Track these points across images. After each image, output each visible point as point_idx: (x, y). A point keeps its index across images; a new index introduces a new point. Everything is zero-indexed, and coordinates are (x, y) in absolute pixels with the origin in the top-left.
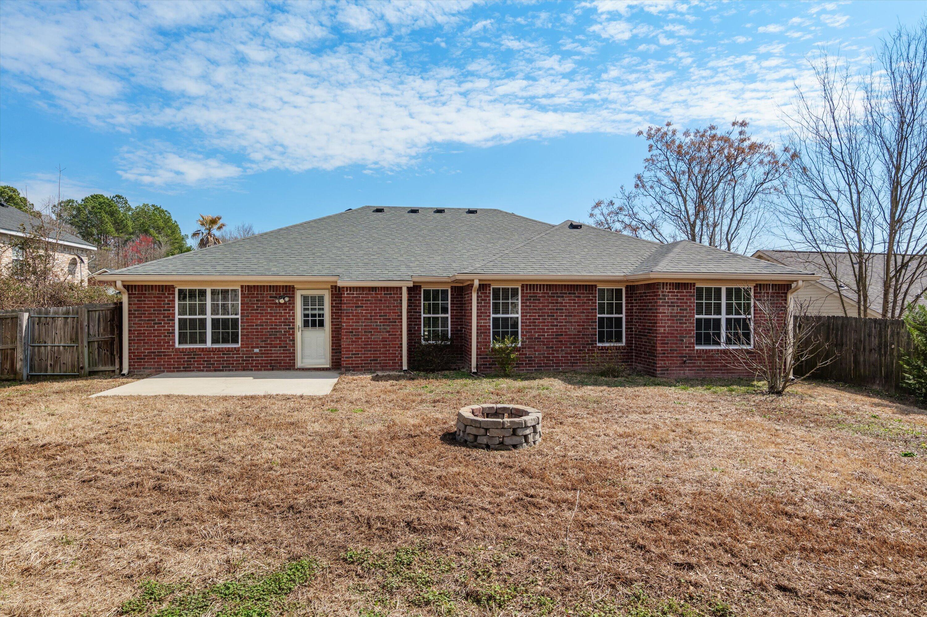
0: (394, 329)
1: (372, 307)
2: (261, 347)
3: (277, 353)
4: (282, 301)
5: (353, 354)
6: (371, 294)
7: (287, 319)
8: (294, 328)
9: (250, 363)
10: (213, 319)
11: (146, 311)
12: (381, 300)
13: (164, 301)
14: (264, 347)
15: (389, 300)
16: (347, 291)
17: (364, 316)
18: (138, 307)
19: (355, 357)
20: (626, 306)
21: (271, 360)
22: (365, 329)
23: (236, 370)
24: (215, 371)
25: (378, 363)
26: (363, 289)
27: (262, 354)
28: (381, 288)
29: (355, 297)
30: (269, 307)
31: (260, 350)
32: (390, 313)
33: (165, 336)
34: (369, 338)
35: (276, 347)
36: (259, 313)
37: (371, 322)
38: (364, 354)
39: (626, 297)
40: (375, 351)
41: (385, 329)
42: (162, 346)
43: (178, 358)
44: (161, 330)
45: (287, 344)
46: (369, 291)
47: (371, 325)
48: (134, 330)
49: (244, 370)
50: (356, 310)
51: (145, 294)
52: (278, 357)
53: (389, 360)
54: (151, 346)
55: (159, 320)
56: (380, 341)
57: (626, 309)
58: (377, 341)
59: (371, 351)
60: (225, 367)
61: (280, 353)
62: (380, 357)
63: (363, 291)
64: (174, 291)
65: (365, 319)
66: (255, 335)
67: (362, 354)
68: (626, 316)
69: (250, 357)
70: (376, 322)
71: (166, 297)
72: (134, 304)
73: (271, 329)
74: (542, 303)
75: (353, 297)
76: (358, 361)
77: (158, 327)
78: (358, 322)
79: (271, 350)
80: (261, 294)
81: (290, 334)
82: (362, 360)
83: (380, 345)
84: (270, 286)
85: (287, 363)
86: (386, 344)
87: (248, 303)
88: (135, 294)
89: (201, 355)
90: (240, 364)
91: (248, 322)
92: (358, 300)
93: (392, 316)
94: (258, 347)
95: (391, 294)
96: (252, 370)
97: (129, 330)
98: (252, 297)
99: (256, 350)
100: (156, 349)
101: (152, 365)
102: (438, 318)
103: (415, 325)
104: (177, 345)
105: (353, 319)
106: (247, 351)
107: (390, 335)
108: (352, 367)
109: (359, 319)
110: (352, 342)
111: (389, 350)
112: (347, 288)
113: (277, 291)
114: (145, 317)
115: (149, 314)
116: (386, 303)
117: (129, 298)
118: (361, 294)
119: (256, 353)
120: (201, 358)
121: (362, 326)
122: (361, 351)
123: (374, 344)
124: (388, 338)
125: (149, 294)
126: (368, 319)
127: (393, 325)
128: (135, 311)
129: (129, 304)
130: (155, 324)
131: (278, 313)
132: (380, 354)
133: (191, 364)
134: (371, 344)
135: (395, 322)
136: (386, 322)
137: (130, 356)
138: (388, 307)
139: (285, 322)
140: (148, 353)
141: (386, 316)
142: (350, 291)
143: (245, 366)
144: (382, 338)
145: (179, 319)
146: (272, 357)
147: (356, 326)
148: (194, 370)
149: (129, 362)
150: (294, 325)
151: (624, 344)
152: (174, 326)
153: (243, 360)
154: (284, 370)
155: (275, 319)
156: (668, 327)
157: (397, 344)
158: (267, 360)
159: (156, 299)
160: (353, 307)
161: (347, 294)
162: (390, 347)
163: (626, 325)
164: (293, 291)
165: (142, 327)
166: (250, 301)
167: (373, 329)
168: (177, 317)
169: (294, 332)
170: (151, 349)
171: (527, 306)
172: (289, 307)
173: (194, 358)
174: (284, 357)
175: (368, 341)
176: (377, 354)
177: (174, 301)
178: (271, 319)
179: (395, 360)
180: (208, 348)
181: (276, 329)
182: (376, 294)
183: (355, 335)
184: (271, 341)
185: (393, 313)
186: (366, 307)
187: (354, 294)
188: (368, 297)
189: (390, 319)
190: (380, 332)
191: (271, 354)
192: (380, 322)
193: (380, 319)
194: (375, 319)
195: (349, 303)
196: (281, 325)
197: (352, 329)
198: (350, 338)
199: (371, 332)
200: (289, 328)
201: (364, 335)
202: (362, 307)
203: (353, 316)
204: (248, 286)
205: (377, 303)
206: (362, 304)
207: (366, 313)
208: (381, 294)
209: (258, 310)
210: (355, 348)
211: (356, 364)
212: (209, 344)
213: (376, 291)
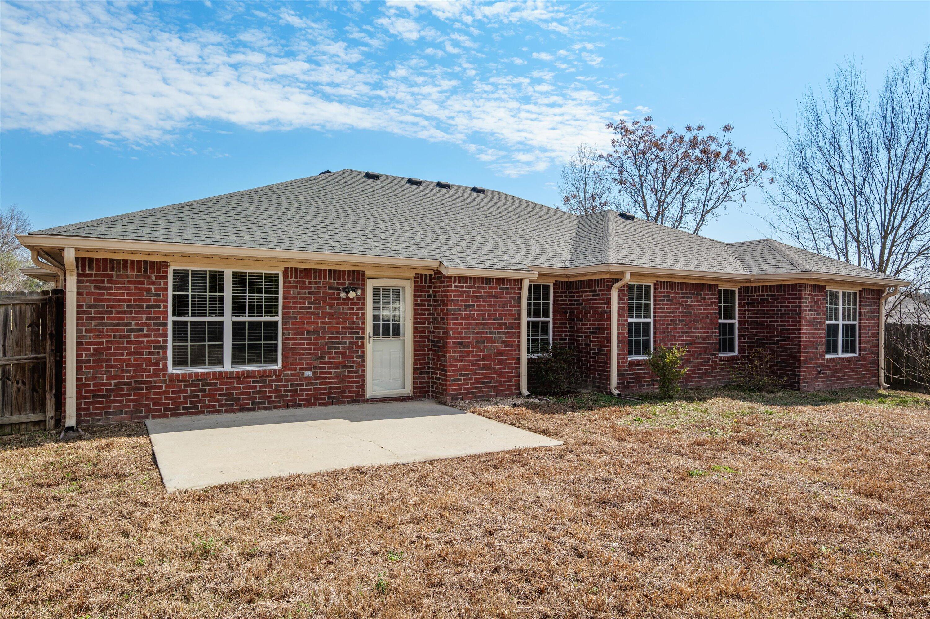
0: (510, 337)
1: (484, 306)
2: (315, 368)
3: (338, 377)
4: (352, 295)
5: (461, 375)
6: (483, 288)
7: (354, 323)
8: (363, 338)
9: (298, 395)
10: (234, 323)
11: (113, 306)
12: (496, 297)
13: (150, 289)
14: (320, 368)
15: (505, 297)
16: (455, 282)
17: (475, 319)
19: (464, 380)
20: (739, 310)
21: (330, 388)
22: (477, 338)
23: (275, 408)
24: (241, 410)
25: (492, 387)
26: (474, 279)
27: (316, 379)
28: (496, 279)
29: (465, 292)
30: (328, 304)
31: (314, 373)
32: (506, 315)
33: (150, 353)
34: (481, 351)
35: (338, 368)
36: (312, 313)
37: (484, 328)
38: (476, 374)
39: (739, 300)
40: (489, 369)
41: (500, 337)
42: (144, 371)
43: (173, 392)
44: (142, 342)
45: (353, 362)
46: (482, 283)
47: (483, 333)
48: (88, 343)
49: (288, 406)
50: (465, 310)
51: (112, 276)
52: (340, 382)
53: (505, 381)
54: (123, 371)
55: (137, 324)
56: (495, 355)
57: (739, 314)
58: (491, 356)
59: (483, 369)
60: (258, 403)
61: (344, 377)
62: (493, 378)
63: (475, 283)
64: (166, 272)
65: (477, 324)
66: (306, 349)
67: (473, 374)
68: (739, 321)
69: (297, 385)
70: (490, 328)
71: (153, 283)
72: (89, 294)
73: (330, 338)
75: (462, 292)
76: (467, 384)
77: (135, 336)
78: (469, 328)
79: (330, 373)
80: (316, 283)
81: (357, 347)
82: (472, 384)
83: (494, 360)
84: (330, 270)
85: (355, 392)
86: (502, 360)
87: (295, 297)
88: (90, 275)
89: (215, 384)
90: (281, 396)
91: (296, 329)
92: (469, 296)
93: (510, 319)
94: (310, 369)
95: (507, 288)
96: (300, 406)
97: (78, 344)
98: (302, 288)
99: (308, 374)
100: (132, 377)
101: (124, 407)
102: (538, 323)
104: (170, 369)
105: (461, 324)
106: (293, 375)
107: (506, 346)
108: (460, 394)
109: (470, 324)
110: (461, 357)
112: (455, 277)
113: (339, 279)
114: (109, 318)
115: (118, 313)
116: (501, 302)
117: (78, 281)
118: (471, 287)
119: (307, 379)
120: (217, 390)
121: (473, 333)
122: (472, 370)
123: (488, 360)
124: (504, 351)
125: (118, 276)
126: (481, 324)
127: (509, 333)
128: (90, 306)
129: (78, 294)
130: (131, 331)
131: (341, 314)
132: (494, 373)
133: (199, 402)
134: (483, 360)
135: (512, 328)
136: (501, 328)
137: (78, 392)
138: (504, 306)
139: (351, 328)
140: (116, 384)
141: (501, 319)
142: (459, 282)
143: (290, 401)
144: (498, 351)
145: (175, 323)
146: (331, 383)
147: (466, 333)
148: (203, 412)
149: (78, 404)
150: (363, 333)
151: (736, 354)
152: (166, 336)
153: (286, 391)
154: (349, 402)
155: (337, 324)
156: (809, 333)
157: (514, 359)
158: (324, 389)
159: (132, 286)
160: (462, 305)
161: (455, 286)
162: (505, 364)
163: (739, 332)
164: (363, 280)
165: (104, 337)
166: (299, 293)
167: (486, 337)
168: (171, 319)
169: (363, 343)
170: (122, 378)
171: (659, 308)
173: (205, 390)
174: (349, 382)
175: (480, 356)
176: (490, 374)
177: (166, 289)
178: (330, 323)
179: (511, 381)
180: (226, 373)
181: (339, 338)
182: (490, 288)
183: (464, 347)
184: (330, 358)
185: (510, 315)
186: (478, 306)
187: (463, 287)
188: (480, 292)
189: (506, 324)
190: (494, 342)
191: (332, 378)
192: (495, 328)
193: (495, 324)
194: (488, 324)
195: (457, 300)
196: (346, 333)
197: (461, 338)
198: (459, 352)
199: (484, 342)
200: (357, 338)
201: (475, 347)
202: (473, 306)
203: (462, 319)
204: (296, 269)
205: (491, 301)
206: (473, 301)
207: (477, 315)
208: (496, 288)
209: (310, 308)
210: (465, 366)
211: (465, 389)
212: (228, 366)
213: (490, 284)
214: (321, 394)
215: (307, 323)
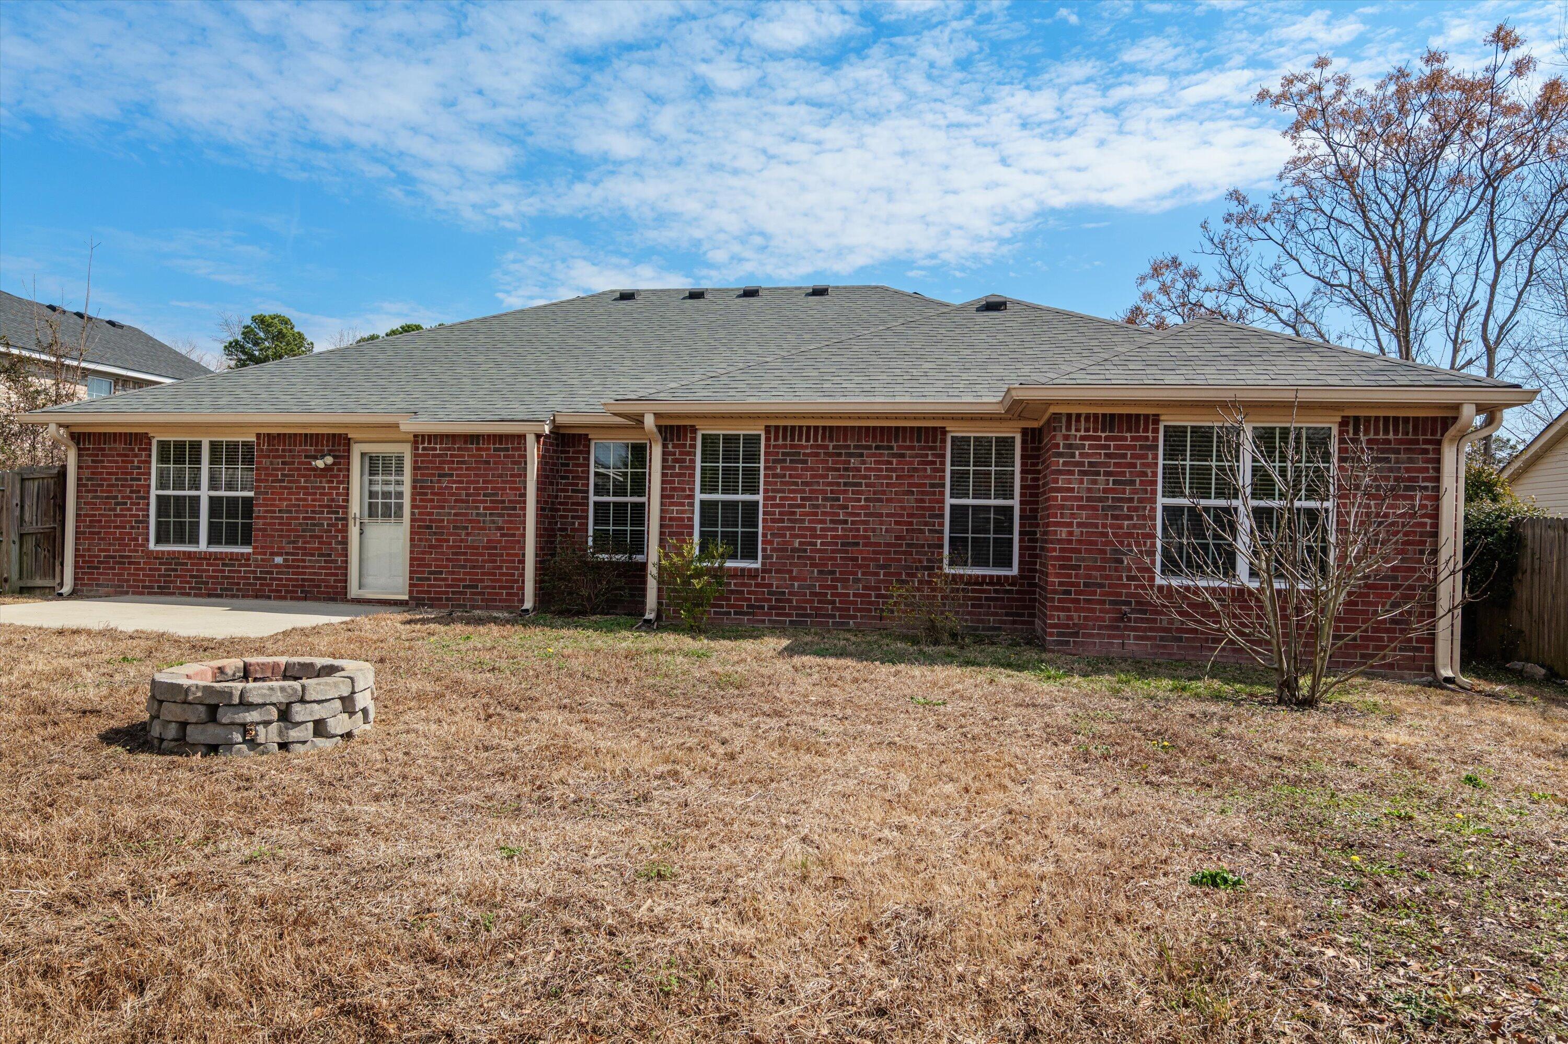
0: (511, 522)
1: (469, 476)
2: (287, 554)
3: (313, 567)
4: (320, 464)
5: (430, 573)
6: (467, 449)
7: (333, 500)
8: (346, 519)
9: (268, 585)
10: (211, 498)
11: (105, 480)
12: (488, 463)
13: (133, 462)
14: (292, 554)
15: (503, 463)
16: (423, 443)
17: (453, 495)
18: (93, 473)
19: (435, 579)
20: (1022, 479)
21: (303, 580)
22: (455, 521)
23: (243, 596)
24: (209, 596)
25: (479, 593)
26: (453, 437)
27: (288, 567)
28: (489, 436)
29: (439, 455)
30: (304, 476)
31: (285, 560)
32: (504, 489)
33: (132, 527)
34: (461, 540)
35: (313, 555)
36: (285, 488)
37: (467, 508)
38: (453, 573)
39: (1023, 457)
40: (474, 567)
41: (493, 522)
42: (127, 545)
43: (150, 569)
44: (125, 516)
45: (331, 549)
46: (466, 443)
47: (466, 514)
48: (86, 515)
49: (257, 597)
50: (439, 482)
51: (104, 449)
52: (315, 574)
53: (501, 588)
54: (110, 544)
55: (123, 497)
56: (484, 548)
57: (1022, 487)
58: (477, 548)
59: (464, 567)
60: (226, 590)
61: (320, 568)
62: (482, 581)
63: (454, 443)
64: (150, 444)
65: (456, 501)
66: (277, 530)
67: (448, 573)
68: (1022, 503)
69: (267, 573)
70: (478, 508)
71: (136, 455)
72: (88, 467)
73: (304, 518)
74: (812, 469)
75: (434, 456)
76: (440, 586)
77: (121, 510)
78: (443, 507)
79: (304, 561)
80: (290, 451)
81: (338, 531)
82: (448, 586)
83: (483, 555)
84: (306, 435)
85: (332, 587)
86: (496, 555)
87: (267, 469)
88: (88, 449)
89: (186, 564)
90: (250, 584)
91: (267, 505)
92: (444, 462)
93: (510, 495)
94: (280, 554)
95: (507, 449)
96: (269, 598)
97: (78, 515)
98: (275, 457)
99: (279, 560)
100: (117, 551)
101: (110, 580)
102: (607, 504)
103: (573, 517)
104: (152, 546)
105: (432, 500)
106: (262, 560)
107: (503, 535)
108: (429, 599)
109: (445, 501)
110: (431, 547)
111: (500, 568)
112: (423, 436)
113: (317, 445)
114: (102, 491)
115: (108, 486)
116: (497, 469)
117: (79, 455)
118: (449, 449)
119: (277, 566)
120: (188, 570)
121: (449, 514)
122: (447, 567)
123: (472, 554)
124: (500, 542)
125: (110, 449)
126: (462, 501)
127: (509, 515)
128: (88, 479)
129: (79, 467)
130: (117, 504)
131: (318, 488)
132: (483, 574)
133: (171, 582)
134: (465, 554)
135: (515, 509)
136: (497, 508)
137: (76, 562)
138: (500, 476)
139: (330, 507)
140: (105, 557)
141: (497, 495)
142: (429, 443)
143: (259, 590)
144: (489, 541)
145: (158, 496)
146: (304, 573)
147: (439, 514)
148: (173, 594)
149: (76, 573)
150: (347, 513)
151: (1015, 571)
152: (148, 510)
153: (255, 578)
154: (325, 600)
155: (313, 500)
156: (1079, 525)
157: (517, 555)
158: (297, 580)
159: (120, 459)
160: (434, 475)
161: (424, 449)
162: (502, 561)
163: (1022, 525)
164: (348, 445)
165: (97, 509)
166: (272, 463)
167: (471, 521)
168: (154, 493)
169: (347, 525)
170: (109, 551)
171: (775, 476)
172: (337, 476)
173: (176, 570)
174: (326, 574)
175: (460, 547)
176: (477, 574)
177: (150, 462)
178: (305, 500)
179: (512, 588)
180: (200, 553)
181: (314, 518)
182: (478, 449)
183: (435, 533)
184: (304, 543)
185: (511, 489)
186: (457, 476)
187: (435, 449)
188: (463, 456)
189: (503, 502)
190: (484, 529)
191: (304, 567)
192: (485, 508)
193: (485, 502)
194: (474, 501)
195: (427, 468)
196: (322, 512)
197: (431, 520)
198: (426, 540)
199: (466, 528)
200: (336, 519)
201: (452, 534)
202: (452, 475)
203: (432, 494)
204: (269, 435)
205: (479, 469)
206: (449, 469)
207: (457, 488)
208: (489, 449)
209: (283, 481)
210: (436, 560)
211: (436, 592)
212: (203, 546)
213: (478, 443)
214: (293, 586)
215: (280, 499)
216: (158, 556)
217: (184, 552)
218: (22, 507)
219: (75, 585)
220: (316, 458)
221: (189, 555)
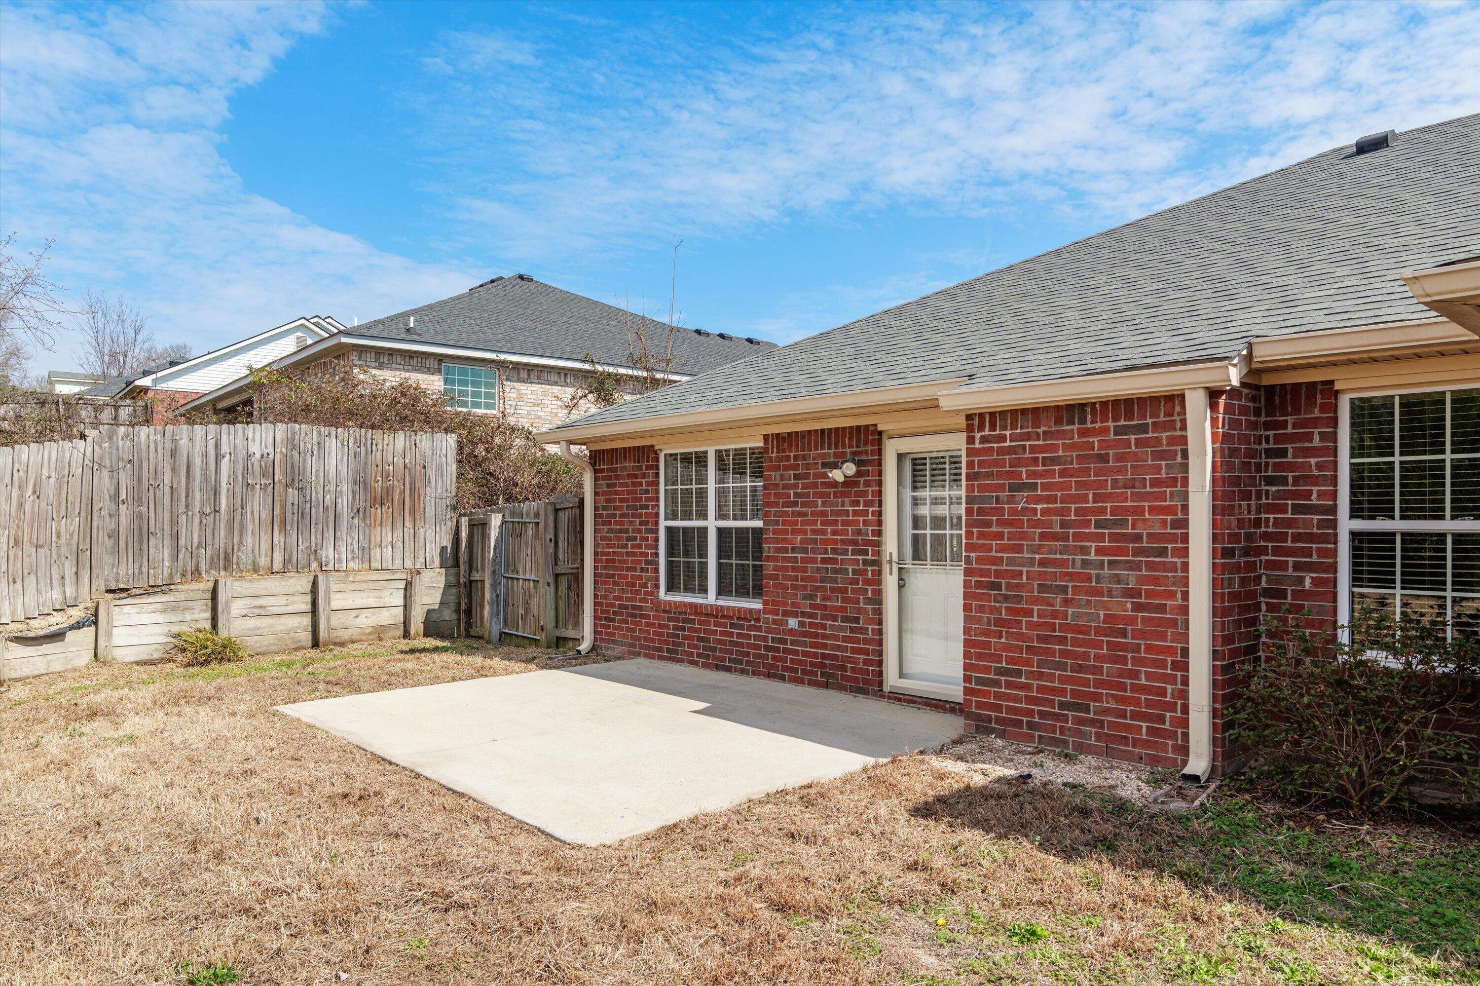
0: (1156, 580)
1: (1066, 486)
2: (803, 614)
3: (836, 637)
4: (837, 475)
5: (1000, 672)
6: (1062, 435)
7: (859, 532)
8: (878, 563)
9: (781, 660)
10: (719, 530)
11: (617, 508)
12: (1104, 458)
13: (641, 484)
14: (810, 615)
15: (1135, 457)
16: (981, 428)
17: (1036, 524)
18: (608, 501)
19: (1009, 685)
21: (824, 656)
22: (1043, 575)
23: (754, 674)
24: (717, 668)
25: (1092, 722)
26: (1034, 413)
27: (804, 634)
28: (1104, 404)
29: (1011, 450)
30: (821, 495)
31: (801, 624)
32: (1139, 511)
33: (642, 570)
34: (1055, 615)
35: (835, 619)
36: (799, 514)
37: (1065, 550)
38: (1041, 676)
40: (1080, 668)
41: (1118, 579)
42: (638, 592)
43: (659, 626)
44: (636, 554)
45: (859, 610)
46: (1059, 421)
47: (1063, 563)
48: (601, 553)
49: (769, 676)
50: (1011, 500)
51: (616, 469)
52: (838, 648)
53: (1135, 716)
54: (623, 591)
55: (633, 531)
56: (1099, 631)
58: (1086, 630)
59: (1062, 666)
60: (735, 661)
61: (845, 639)
62: (1097, 697)
63: (1036, 425)
64: (657, 460)
65: (1043, 536)
66: (790, 578)
67: (1032, 675)
69: (780, 641)
70: (1085, 550)
71: (644, 476)
72: (603, 493)
73: (824, 560)
75: (1001, 451)
76: (1016, 699)
77: (632, 547)
78: (1019, 549)
79: (823, 626)
80: (804, 458)
81: (867, 582)
82: (1030, 700)
83: (1097, 645)
84: (823, 431)
85: (862, 671)
86: (1124, 647)
87: (777, 486)
89: (695, 622)
90: (761, 656)
91: (777, 541)
92: (1019, 462)
93: (1150, 524)
94: (795, 615)
95: (1143, 429)
96: (783, 679)
97: (595, 554)
98: (785, 468)
99: (793, 623)
100: (630, 600)
101: (624, 636)
102: (1388, 537)
103: (1297, 567)
104: (662, 594)
105: (1000, 536)
106: (774, 622)
107: (1137, 607)
108: (998, 720)
109: (1023, 536)
110: (999, 622)
111: (1135, 675)
112: (981, 416)
113: (837, 446)
114: (615, 523)
115: (621, 515)
116: (1122, 470)
118: (1027, 437)
119: (791, 632)
120: (695, 630)
121: (1031, 561)
122: (1028, 663)
123: (1076, 642)
124: (1132, 620)
125: (621, 469)
126: (1055, 537)
127: (1150, 566)
128: (602, 508)
130: (629, 539)
131: (839, 513)
132: (1099, 684)
133: (679, 644)
134: (1062, 640)
135: (1163, 552)
136: (1123, 551)
137: (595, 611)
138: (1130, 484)
139: (855, 542)
140: (619, 606)
141: (1123, 523)
142: (993, 427)
143: (772, 666)
144: (1109, 618)
145: (667, 529)
146: (825, 646)
147: (1011, 561)
148: (681, 661)
149: (595, 625)
150: (878, 553)
152: (656, 547)
153: (767, 648)
154: (852, 690)
155: (834, 533)
157: (1169, 650)
158: (815, 655)
159: (630, 481)
160: (1001, 488)
161: (984, 439)
162: (1137, 661)
164: (879, 442)
165: (612, 546)
166: (782, 477)
167: (1072, 576)
168: (663, 524)
169: (879, 573)
170: (623, 599)
172: (864, 494)
173: (684, 629)
174: (854, 650)
175: (1053, 627)
176: (1086, 682)
177: (657, 484)
178: (824, 532)
179: (1161, 719)
180: (706, 606)
181: (834, 561)
182: (1083, 433)
183: (1006, 598)
184: (824, 599)
185: (1152, 510)
186: (1045, 487)
187: (1002, 438)
188: (1054, 448)
189: (1138, 538)
190: (1098, 592)
191: (825, 637)
192: (1100, 551)
193: (1100, 537)
194: (1078, 537)
195: (989, 475)
196: (845, 552)
197: (998, 574)
198: (992, 610)
199: (1064, 590)
200: (865, 562)
201: (1037, 601)
202: (1034, 487)
203: (1000, 523)
204: (778, 435)
205: (1087, 472)
206: (1030, 475)
207: (1044, 512)
208: (1106, 430)
209: (795, 504)
210: (1008, 648)
211: (1010, 710)
212: (711, 596)
213: (1083, 421)
214: (812, 664)
215: (794, 532)
216: (666, 609)
217: (691, 604)
218: (556, 543)
219: (595, 639)
220: (835, 466)
221: (695, 608)
